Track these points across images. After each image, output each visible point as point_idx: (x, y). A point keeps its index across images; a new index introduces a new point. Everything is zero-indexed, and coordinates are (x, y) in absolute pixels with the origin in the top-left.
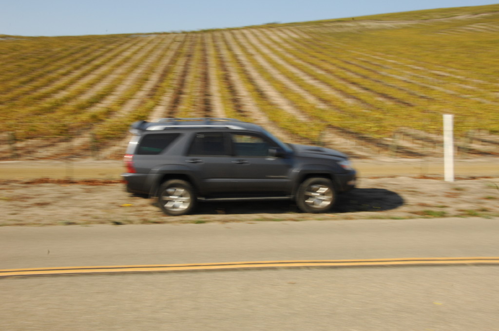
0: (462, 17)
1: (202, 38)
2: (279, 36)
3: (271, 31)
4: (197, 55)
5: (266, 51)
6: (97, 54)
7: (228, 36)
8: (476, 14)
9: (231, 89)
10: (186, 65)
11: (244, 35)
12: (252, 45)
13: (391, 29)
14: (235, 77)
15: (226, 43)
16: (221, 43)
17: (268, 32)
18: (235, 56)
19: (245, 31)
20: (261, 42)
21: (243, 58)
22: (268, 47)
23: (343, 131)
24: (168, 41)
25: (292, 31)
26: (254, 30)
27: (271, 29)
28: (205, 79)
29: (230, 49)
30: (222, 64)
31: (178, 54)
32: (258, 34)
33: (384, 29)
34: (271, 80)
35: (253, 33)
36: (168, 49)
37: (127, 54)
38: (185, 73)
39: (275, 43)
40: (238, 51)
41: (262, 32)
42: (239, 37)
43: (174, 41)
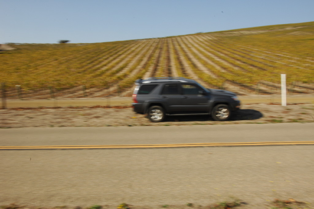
0: (288, 28)
1: (167, 41)
2: (202, 39)
3: (199, 36)
4: (165, 48)
5: (196, 46)
6: (120, 49)
7: (179, 39)
8: (295, 27)
9: (181, 63)
10: (160, 53)
11: (186, 38)
12: (190, 43)
13: (255, 34)
14: (182, 58)
15: (178, 42)
16: (175, 43)
17: (197, 37)
18: (182, 49)
19: (187, 37)
20: (195, 42)
21: (186, 49)
22: (197, 43)
23: (233, 82)
24: (151, 43)
25: (209, 36)
26: (191, 36)
27: (199, 35)
28: (169, 59)
29: (180, 45)
30: (176, 52)
31: (156, 48)
32: (193, 38)
33: (252, 34)
34: (199, 59)
35: (190, 38)
36: (151, 46)
37: (133, 49)
38: (159, 57)
39: (201, 42)
40: (183, 46)
41: (195, 37)
42: (184, 39)
43: (154, 42)
